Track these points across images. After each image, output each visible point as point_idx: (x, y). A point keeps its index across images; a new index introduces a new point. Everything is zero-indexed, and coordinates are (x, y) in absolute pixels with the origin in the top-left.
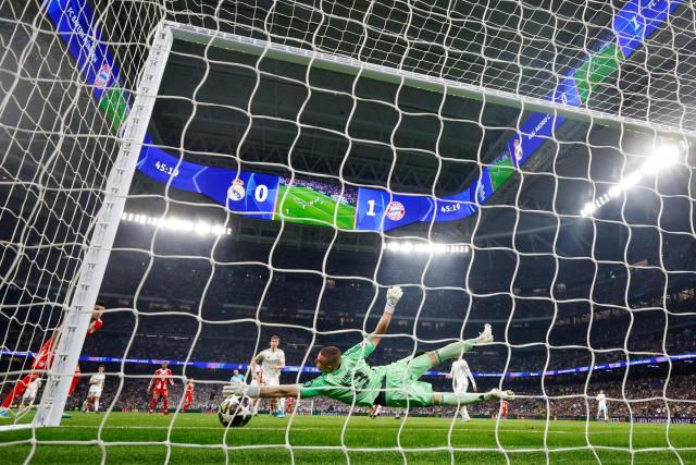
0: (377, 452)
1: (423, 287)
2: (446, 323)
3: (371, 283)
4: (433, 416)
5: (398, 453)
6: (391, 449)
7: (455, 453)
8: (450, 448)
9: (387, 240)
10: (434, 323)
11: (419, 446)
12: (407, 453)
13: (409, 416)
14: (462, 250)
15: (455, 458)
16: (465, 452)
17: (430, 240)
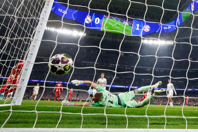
0: (138, 117)
1: (156, 56)
2: (164, 70)
3: (137, 55)
4: (159, 104)
5: (146, 118)
6: (143, 116)
7: (167, 118)
8: (165, 116)
9: (143, 39)
10: (160, 70)
11: (154, 115)
12: (149, 118)
13: (150, 104)
14: (171, 44)
15: (167, 120)
16: (170, 118)
17: (159, 39)
